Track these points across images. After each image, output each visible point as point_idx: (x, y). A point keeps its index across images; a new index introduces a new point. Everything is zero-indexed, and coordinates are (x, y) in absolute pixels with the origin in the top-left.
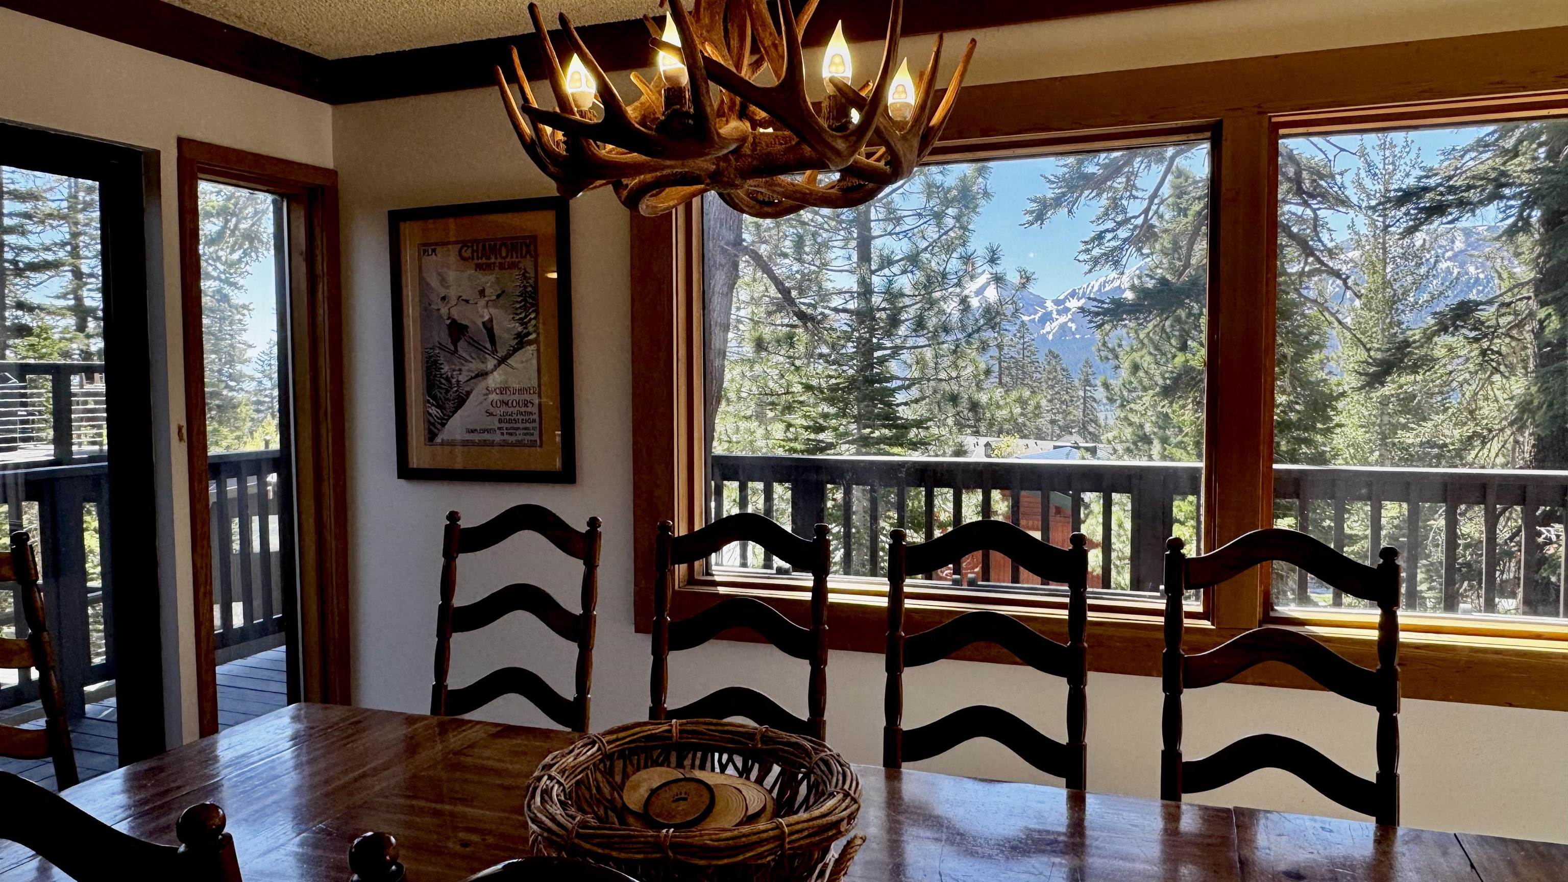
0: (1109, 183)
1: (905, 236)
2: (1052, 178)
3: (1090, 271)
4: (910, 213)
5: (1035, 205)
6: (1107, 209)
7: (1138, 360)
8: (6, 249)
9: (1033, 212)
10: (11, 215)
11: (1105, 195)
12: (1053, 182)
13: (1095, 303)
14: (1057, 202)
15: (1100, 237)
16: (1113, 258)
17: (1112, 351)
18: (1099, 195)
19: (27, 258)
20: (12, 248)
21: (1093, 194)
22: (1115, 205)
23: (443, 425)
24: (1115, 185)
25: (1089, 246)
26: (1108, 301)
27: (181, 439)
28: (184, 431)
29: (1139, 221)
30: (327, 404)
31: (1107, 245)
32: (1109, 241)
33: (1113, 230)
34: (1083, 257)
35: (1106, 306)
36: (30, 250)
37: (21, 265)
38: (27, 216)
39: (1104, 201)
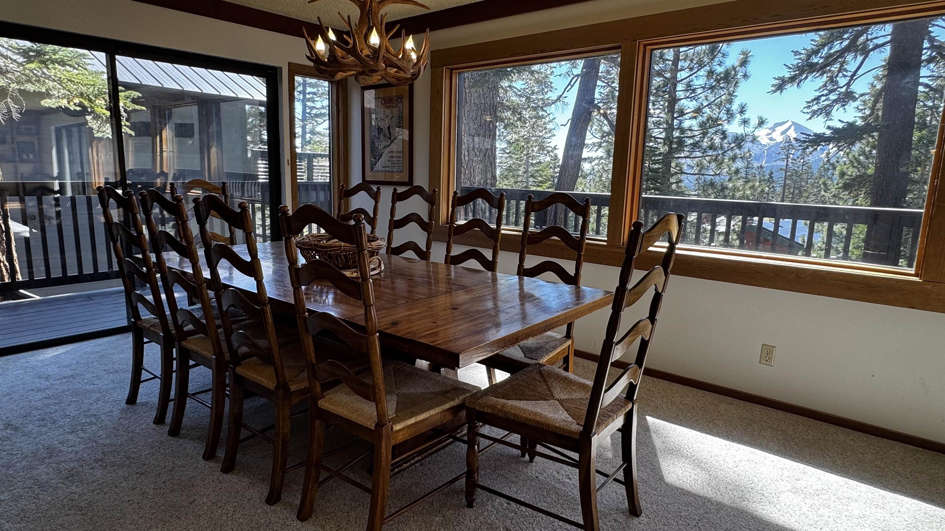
0: (828, 68)
1: (694, 99)
2: (791, 66)
3: (810, 118)
4: (700, 86)
5: (778, 81)
6: (826, 83)
7: (845, 170)
8: (307, 108)
9: (776, 85)
10: (309, 93)
11: (825, 75)
12: (791, 68)
13: (805, 136)
14: (792, 79)
15: (817, 99)
16: (826, 111)
17: (833, 165)
18: (822, 75)
19: (314, 112)
20: (309, 108)
21: (818, 75)
22: (832, 80)
23: (375, 165)
24: (832, 69)
25: (810, 104)
26: (812, 135)
27: (288, 164)
28: (290, 161)
29: (843, 90)
30: (342, 156)
31: (822, 104)
32: (823, 101)
33: (826, 95)
34: (806, 110)
35: (811, 138)
36: (316, 109)
37: (312, 115)
38: (314, 93)
39: (825, 78)
